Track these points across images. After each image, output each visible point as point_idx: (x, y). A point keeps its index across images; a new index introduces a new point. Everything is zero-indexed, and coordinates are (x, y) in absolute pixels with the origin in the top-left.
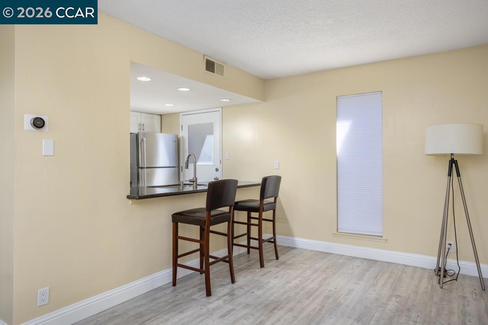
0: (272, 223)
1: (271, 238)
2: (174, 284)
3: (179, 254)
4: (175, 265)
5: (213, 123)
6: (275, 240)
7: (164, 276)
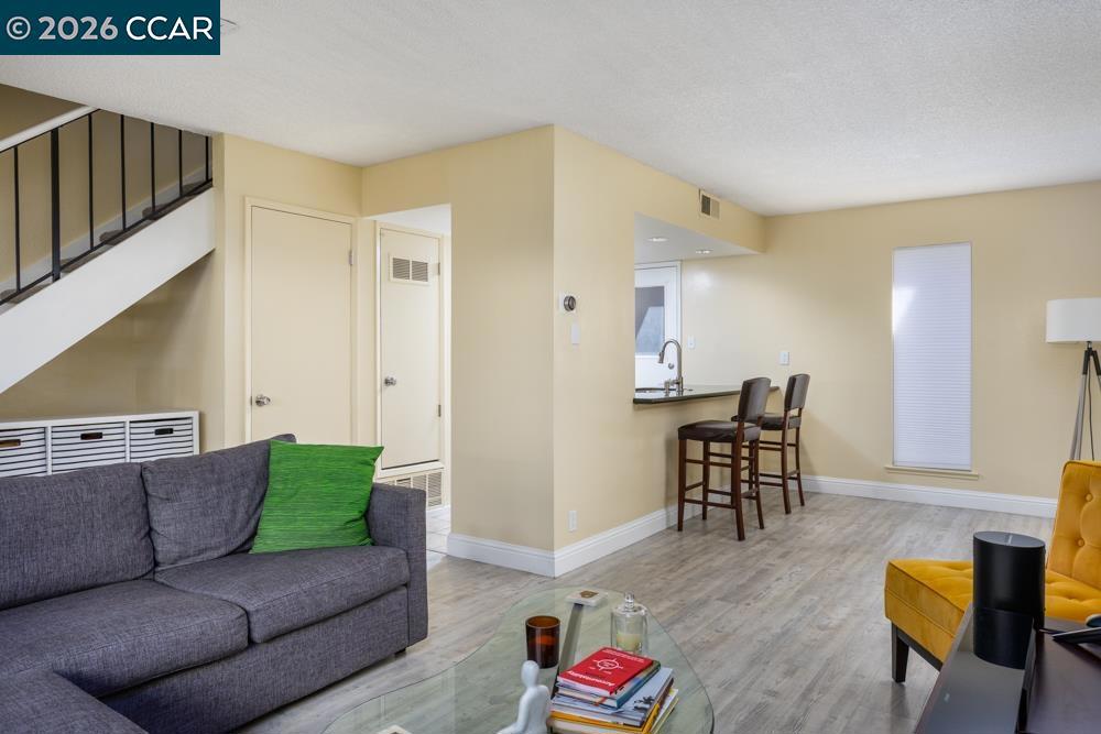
0: (779, 453)
1: (794, 472)
2: (680, 528)
3: (687, 485)
4: (682, 501)
5: (662, 288)
6: (799, 474)
7: (658, 518)
